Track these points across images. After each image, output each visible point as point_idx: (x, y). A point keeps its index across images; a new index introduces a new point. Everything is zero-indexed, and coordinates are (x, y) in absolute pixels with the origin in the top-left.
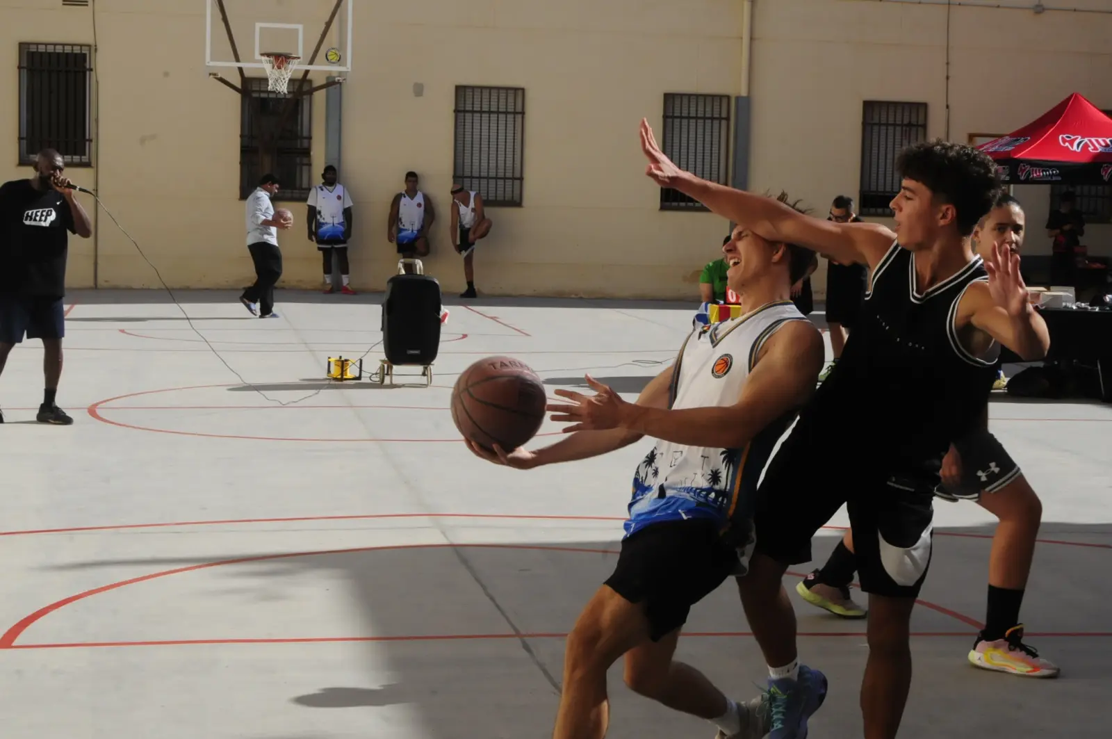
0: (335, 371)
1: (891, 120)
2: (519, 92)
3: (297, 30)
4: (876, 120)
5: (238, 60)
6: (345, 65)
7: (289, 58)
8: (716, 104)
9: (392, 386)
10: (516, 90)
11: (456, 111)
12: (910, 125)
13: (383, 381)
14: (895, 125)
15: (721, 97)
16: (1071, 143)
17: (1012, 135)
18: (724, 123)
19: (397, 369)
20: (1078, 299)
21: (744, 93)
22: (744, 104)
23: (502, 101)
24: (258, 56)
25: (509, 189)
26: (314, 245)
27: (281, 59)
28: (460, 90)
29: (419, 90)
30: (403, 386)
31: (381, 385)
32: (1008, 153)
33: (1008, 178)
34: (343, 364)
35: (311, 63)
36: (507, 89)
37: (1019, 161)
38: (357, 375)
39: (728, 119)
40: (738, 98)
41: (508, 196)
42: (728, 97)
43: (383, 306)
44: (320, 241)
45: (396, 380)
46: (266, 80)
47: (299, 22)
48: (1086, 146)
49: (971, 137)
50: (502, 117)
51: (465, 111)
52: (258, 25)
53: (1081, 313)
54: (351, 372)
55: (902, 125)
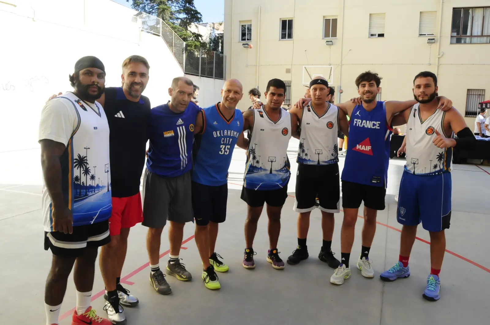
1: (475, 94)
4: (471, 94)
12: (480, 95)
14: (476, 95)
55: (478, 95)
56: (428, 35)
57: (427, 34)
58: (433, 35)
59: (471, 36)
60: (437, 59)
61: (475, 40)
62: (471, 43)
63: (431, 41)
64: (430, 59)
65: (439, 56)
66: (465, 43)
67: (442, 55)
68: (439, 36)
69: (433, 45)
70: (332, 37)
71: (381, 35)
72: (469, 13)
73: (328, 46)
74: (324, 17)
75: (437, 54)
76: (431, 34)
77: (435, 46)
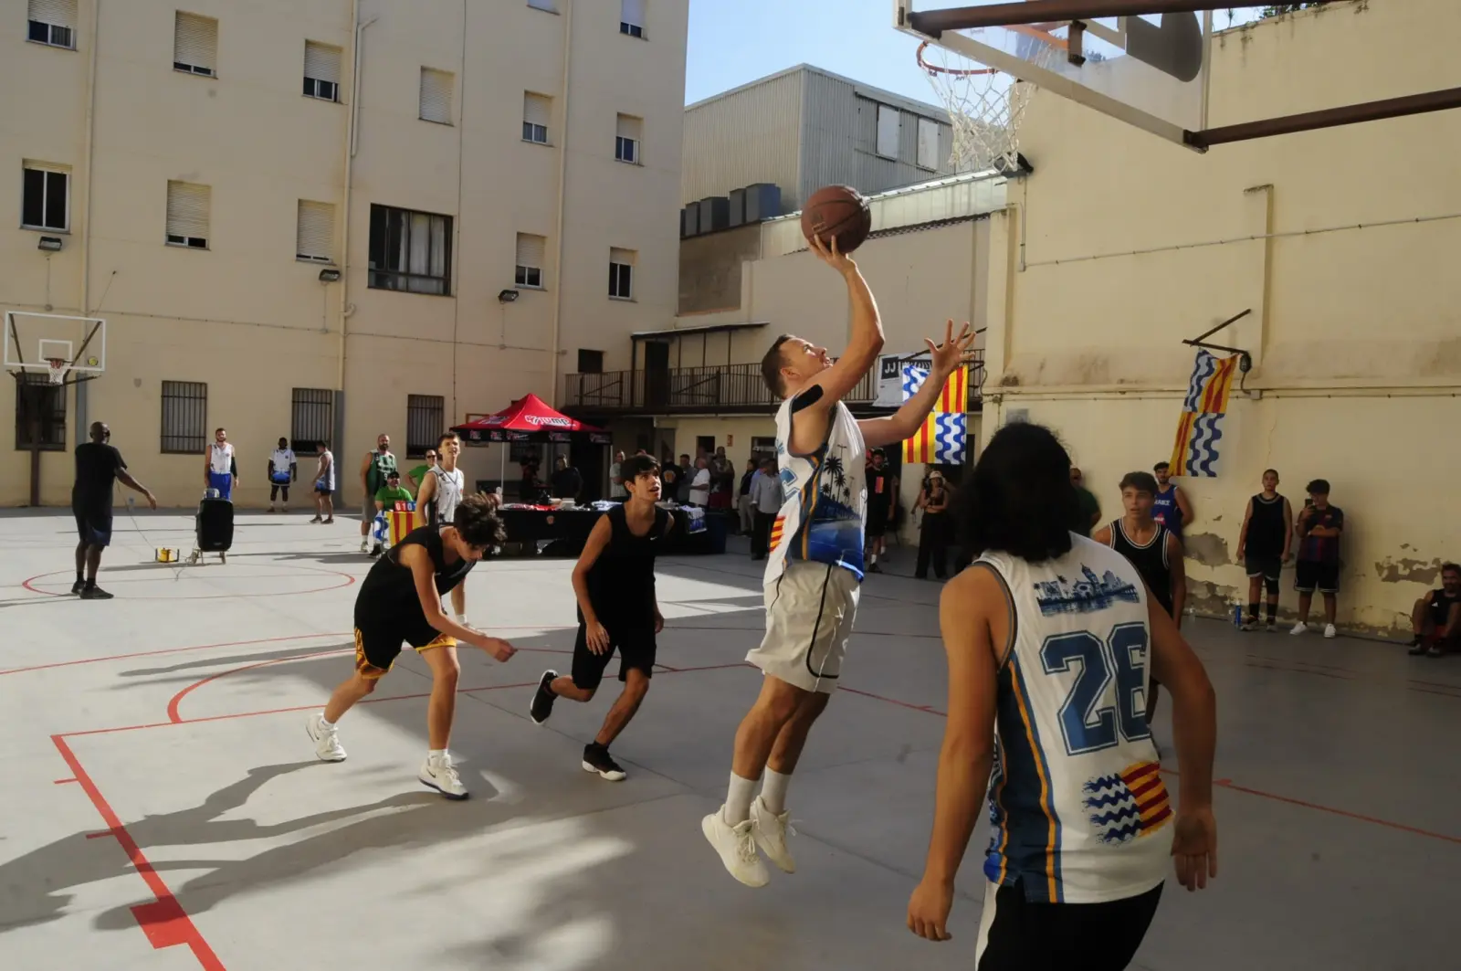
0: (162, 557)
1: (424, 406)
2: (203, 385)
3: (67, 346)
4: (415, 405)
5: (21, 362)
6: (101, 367)
7: (64, 362)
8: (324, 394)
9: (203, 565)
10: (201, 384)
11: (163, 396)
12: (434, 408)
13: (195, 561)
14: (426, 408)
15: (326, 391)
16: (532, 420)
17: (498, 415)
18: (328, 406)
19: (206, 554)
20: (577, 505)
21: (340, 389)
22: (340, 395)
23: (181, 390)
24: (41, 360)
25: (197, 444)
26: (270, 483)
27: (57, 362)
28: (165, 384)
29: (138, 383)
30: (209, 564)
31: (194, 564)
32: (499, 425)
33: (500, 439)
34: (168, 552)
35: (72, 365)
36: (195, 384)
37: (506, 430)
38: (176, 559)
39: (330, 404)
40: (337, 392)
41: (197, 448)
42: (331, 391)
43: (197, 517)
44: (273, 481)
45: (206, 561)
46: (47, 375)
47: (69, 340)
48: (539, 422)
49: (468, 416)
50: (176, 400)
51: (168, 397)
52: (41, 341)
53: (580, 512)
54: (172, 557)
55: (430, 408)
56: (315, 258)
57: (312, 255)
58: (327, 259)
59: (408, 274)
60: (342, 320)
61: (416, 284)
62: (407, 290)
63: (329, 275)
64: (324, 317)
65: (346, 314)
66: (395, 288)
67: (354, 312)
68: (344, 265)
69: (332, 286)
70: (48, 225)
71: (198, 243)
72: (401, 221)
73: (42, 252)
74: (24, 161)
75: (342, 309)
76: (323, 256)
77: (336, 289)
